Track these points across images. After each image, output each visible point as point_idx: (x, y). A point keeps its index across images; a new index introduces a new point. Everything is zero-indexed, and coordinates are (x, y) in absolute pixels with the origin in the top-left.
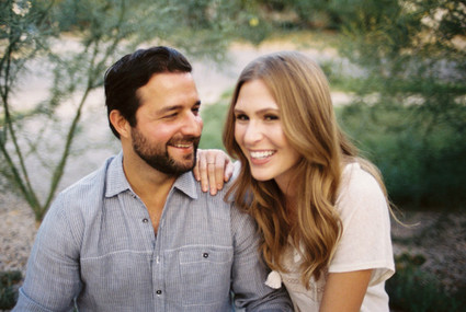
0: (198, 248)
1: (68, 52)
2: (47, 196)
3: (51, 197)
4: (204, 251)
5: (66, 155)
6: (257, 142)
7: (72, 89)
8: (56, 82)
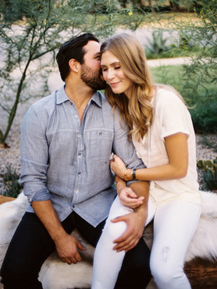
0: (97, 130)
1: (17, 37)
2: (6, 128)
3: (9, 129)
4: (99, 132)
5: (17, 102)
6: (113, 78)
7: (19, 60)
8: (9, 56)
